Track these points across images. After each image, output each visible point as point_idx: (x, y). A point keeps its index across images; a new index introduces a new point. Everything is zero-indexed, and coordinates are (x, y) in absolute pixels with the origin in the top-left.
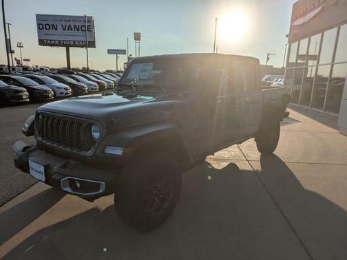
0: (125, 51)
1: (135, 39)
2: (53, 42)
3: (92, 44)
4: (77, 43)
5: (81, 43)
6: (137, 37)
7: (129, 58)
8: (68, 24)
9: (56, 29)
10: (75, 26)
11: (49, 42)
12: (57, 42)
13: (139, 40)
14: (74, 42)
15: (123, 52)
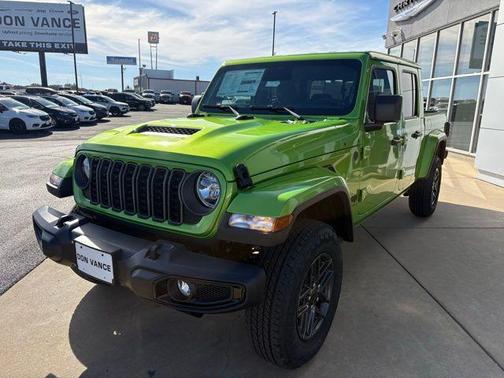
0: (134, 59)
1: (149, 41)
2: (17, 44)
3: (82, 48)
4: (56, 46)
5: (63, 46)
6: (153, 38)
7: (141, 70)
8: (41, 16)
9: (23, 25)
10: (53, 19)
11: (11, 44)
12: (24, 45)
13: (157, 42)
14: (53, 44)
15: (133, 61)
